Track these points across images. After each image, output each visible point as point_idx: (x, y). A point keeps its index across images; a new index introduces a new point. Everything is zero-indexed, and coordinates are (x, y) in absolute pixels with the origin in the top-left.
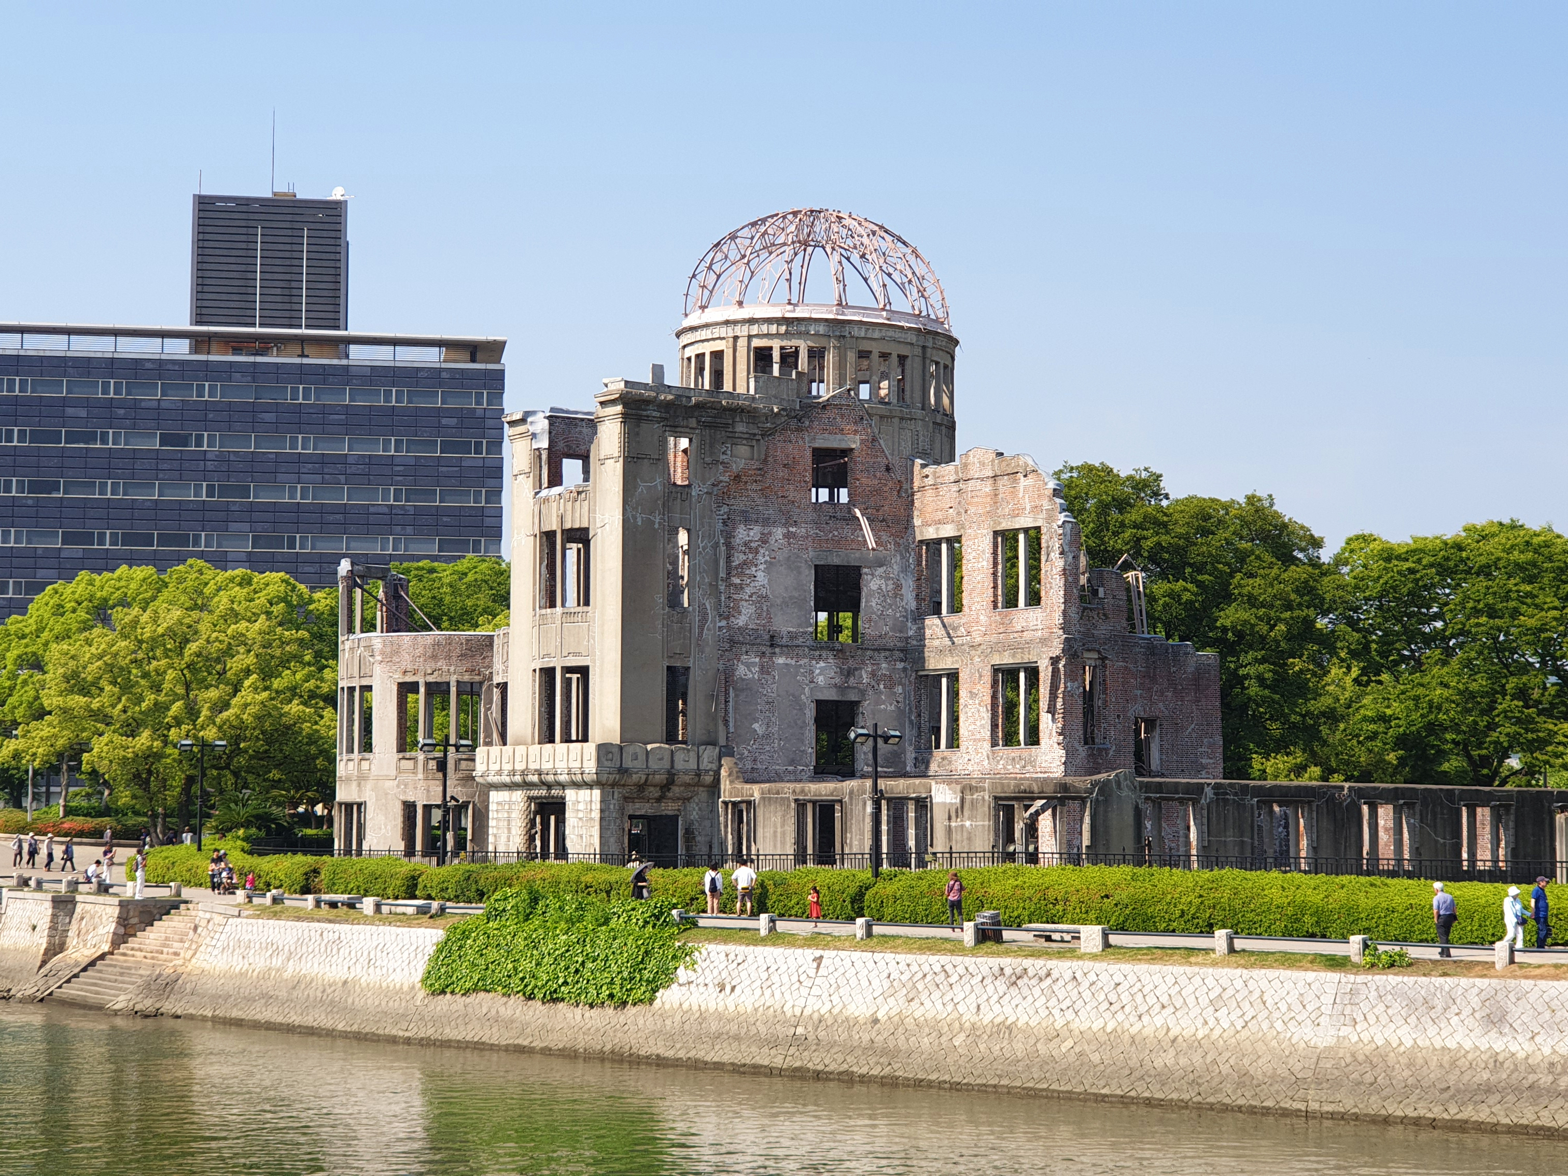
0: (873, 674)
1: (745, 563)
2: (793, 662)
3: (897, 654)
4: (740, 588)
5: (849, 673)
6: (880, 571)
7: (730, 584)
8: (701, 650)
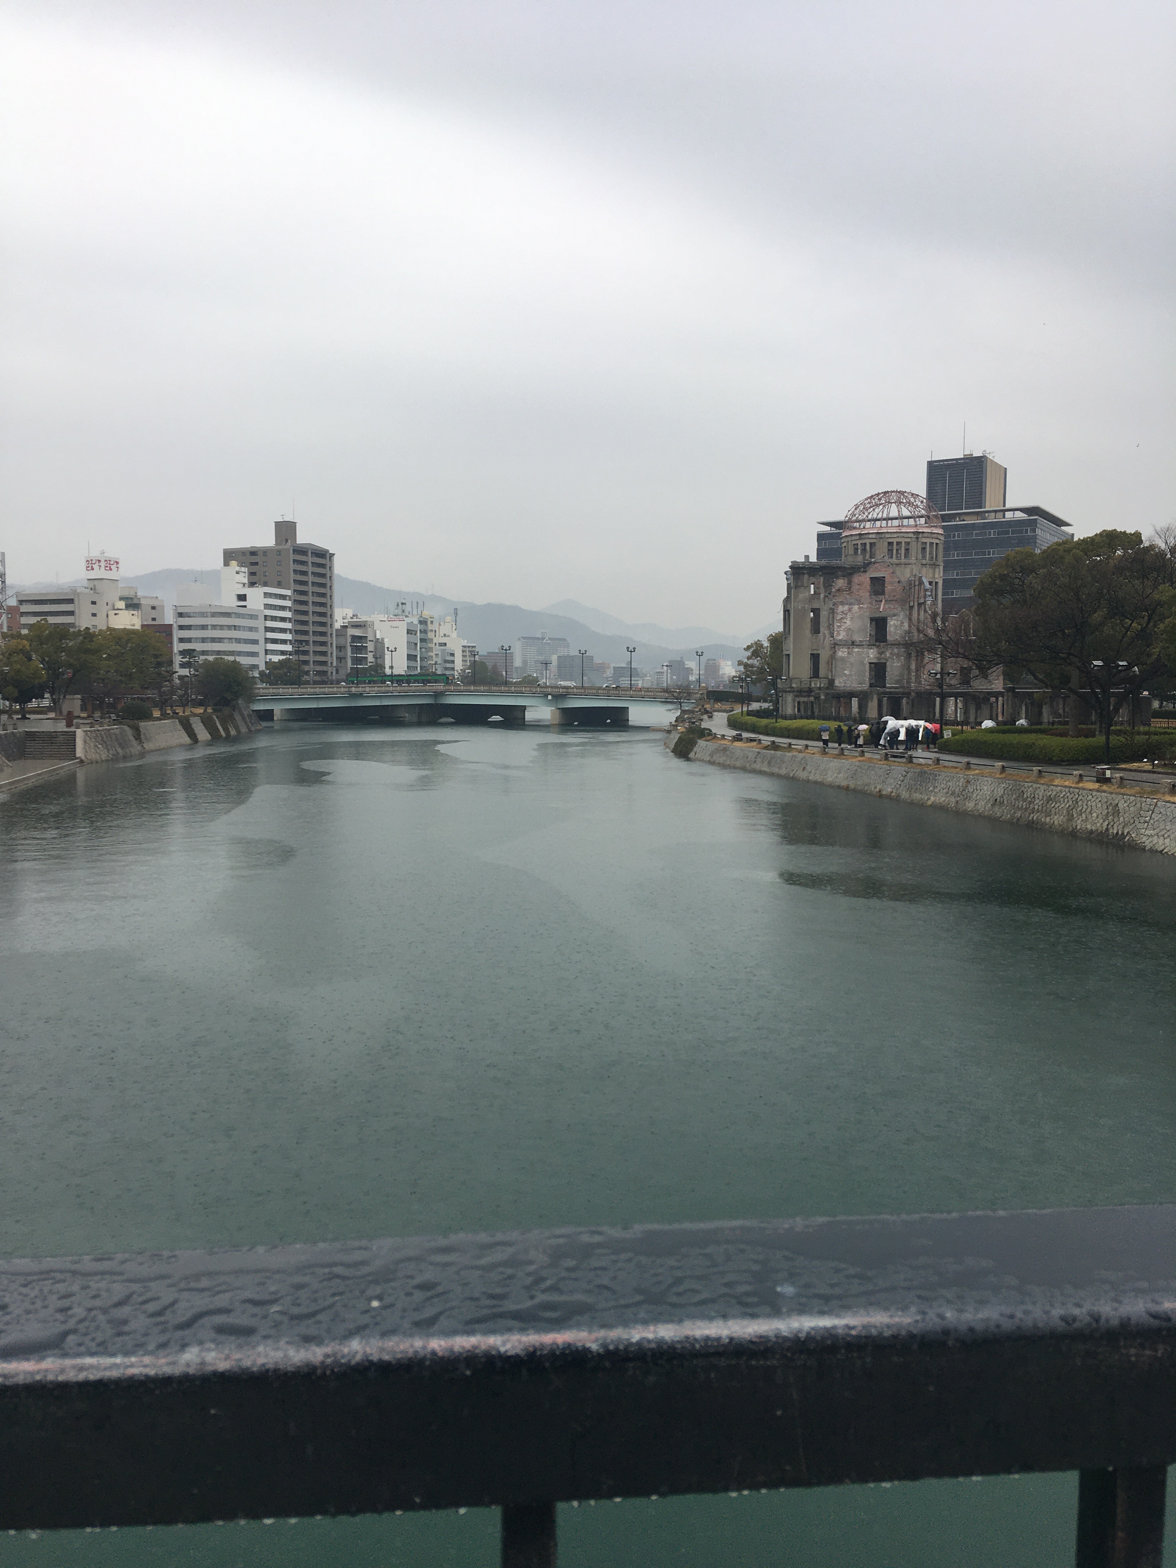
0: (891, 653)
1: (842, 618)
2: (861, 650)
3: (901, 646)
4: (840, 627)
5: (881, 653)
6: (894, 618)
7: (835, 626)
8: (824, 648)
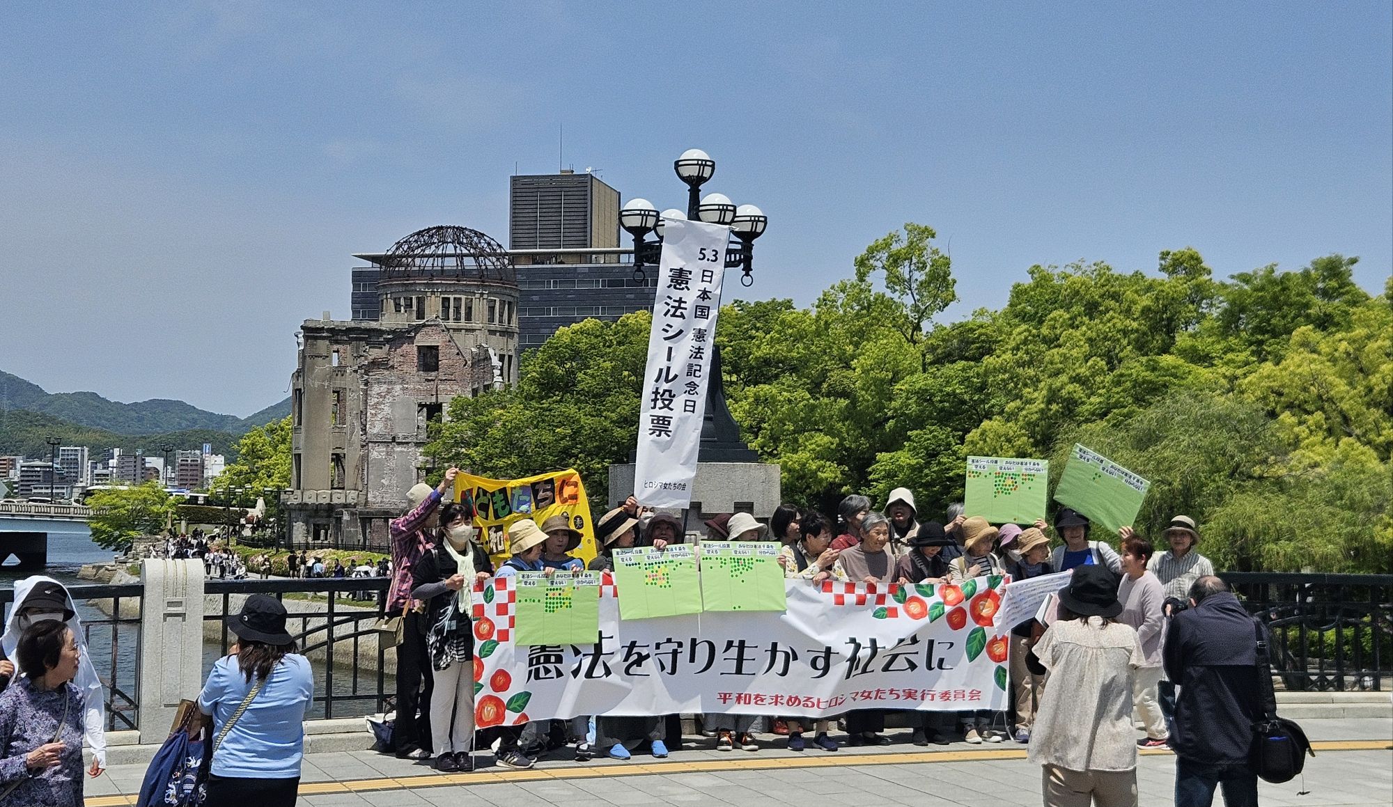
1: (378, 403)
2: (406, 450)
4: (375, 415)
7: (368, 414)
8: (350, 444)
